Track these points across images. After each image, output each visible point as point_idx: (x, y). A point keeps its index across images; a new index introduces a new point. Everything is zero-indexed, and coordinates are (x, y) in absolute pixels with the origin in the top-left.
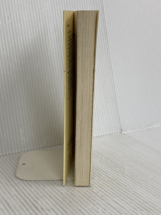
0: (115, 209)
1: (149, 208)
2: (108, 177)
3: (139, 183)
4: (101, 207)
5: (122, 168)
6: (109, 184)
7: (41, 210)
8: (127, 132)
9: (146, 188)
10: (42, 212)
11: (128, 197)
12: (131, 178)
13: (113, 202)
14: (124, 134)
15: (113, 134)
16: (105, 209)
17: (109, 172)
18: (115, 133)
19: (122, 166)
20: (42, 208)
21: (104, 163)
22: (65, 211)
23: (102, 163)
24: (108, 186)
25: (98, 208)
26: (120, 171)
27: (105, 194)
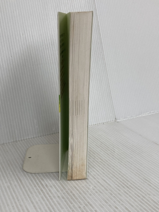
0: (103, 186)
1: (130, 186)
2: (101, 159)
3: (124, 164)
4: (92, 184)
5: (112, 151)
6: (101, 165)
7: (45, 186)
8: (120, 120)
9: (130, 168)
10: (46, 188)
11: (115, 176)
12: (119, 160)
13: (102, 180)
14: (118, 122)
15: (109, 122)
16: (95, 187)
17: (102, 155)
18: (111, 121)
19: (113, 150)
20: (46, 185)
21: (99, 147)
22: (64, 187)
23: (98, 146)
24: (100, 167)
25: (90, 186)
26: (111, 154)
27: (96, 174)
